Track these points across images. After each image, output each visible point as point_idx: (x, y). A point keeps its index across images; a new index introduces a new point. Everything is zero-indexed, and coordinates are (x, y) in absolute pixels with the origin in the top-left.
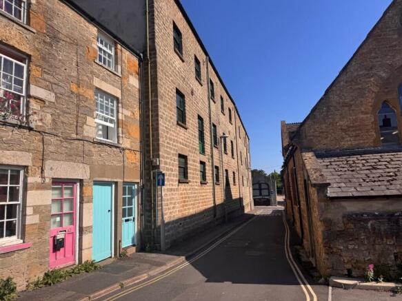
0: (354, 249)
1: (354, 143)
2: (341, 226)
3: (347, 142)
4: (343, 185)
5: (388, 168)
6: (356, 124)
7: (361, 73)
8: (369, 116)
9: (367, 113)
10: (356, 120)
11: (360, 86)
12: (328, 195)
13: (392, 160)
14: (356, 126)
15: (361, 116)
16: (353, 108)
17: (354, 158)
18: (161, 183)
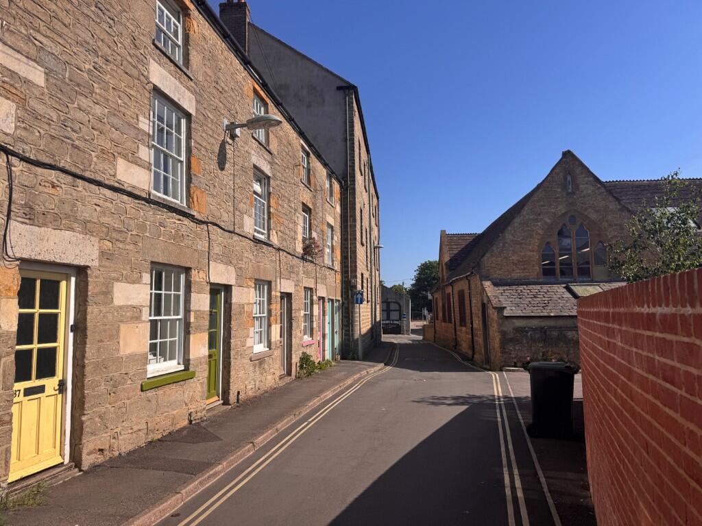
0: (519, 349)
1: (522, 275)
2: (512, 335)
3: (517, 274)
4: (514, 308)
5: (544, 297)
6: (524, 259)
7: (531, 217)
8: (535, 253)
9: (533, 251)
10: (525, 256)
11: (529, 228)
12: (505, 314)
13: (548, 292)
14: (524, 261)
15: (529, 253)
16: (523, 246)
17: (521, 288)
18: (359, 302)
